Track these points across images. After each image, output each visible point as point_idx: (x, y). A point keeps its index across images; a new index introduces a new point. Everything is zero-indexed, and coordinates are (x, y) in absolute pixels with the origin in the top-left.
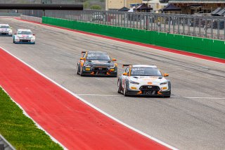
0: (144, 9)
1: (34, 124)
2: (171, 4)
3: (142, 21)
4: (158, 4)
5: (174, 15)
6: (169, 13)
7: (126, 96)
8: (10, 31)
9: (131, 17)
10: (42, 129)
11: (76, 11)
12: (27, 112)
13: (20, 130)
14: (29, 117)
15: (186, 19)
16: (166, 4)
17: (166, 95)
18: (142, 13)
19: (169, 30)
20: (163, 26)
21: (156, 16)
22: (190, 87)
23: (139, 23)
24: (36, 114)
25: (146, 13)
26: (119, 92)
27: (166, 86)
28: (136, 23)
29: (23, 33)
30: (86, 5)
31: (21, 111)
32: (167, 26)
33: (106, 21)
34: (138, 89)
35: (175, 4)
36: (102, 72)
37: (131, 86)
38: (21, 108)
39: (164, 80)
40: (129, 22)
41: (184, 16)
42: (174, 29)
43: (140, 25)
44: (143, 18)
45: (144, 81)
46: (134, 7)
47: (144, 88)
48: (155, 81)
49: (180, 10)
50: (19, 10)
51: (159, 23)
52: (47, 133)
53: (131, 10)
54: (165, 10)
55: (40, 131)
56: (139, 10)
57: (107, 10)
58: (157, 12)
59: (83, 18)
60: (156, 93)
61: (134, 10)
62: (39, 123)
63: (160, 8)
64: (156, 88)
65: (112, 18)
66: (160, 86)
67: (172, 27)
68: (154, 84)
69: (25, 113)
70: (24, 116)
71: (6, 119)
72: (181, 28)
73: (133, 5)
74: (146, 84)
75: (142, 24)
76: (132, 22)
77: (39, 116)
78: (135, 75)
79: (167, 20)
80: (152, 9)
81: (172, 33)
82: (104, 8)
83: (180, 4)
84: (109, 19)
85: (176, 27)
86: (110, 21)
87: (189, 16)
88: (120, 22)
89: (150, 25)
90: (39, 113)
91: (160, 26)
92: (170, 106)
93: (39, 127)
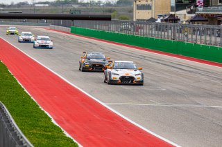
0: (172, 20)
1: (62, 131)
2: (198, 15)
3: (170, 31)
4: (185, 15)
5: (201, 26)
6: (196, 24)
7: (109, 84)
8: (32, 38)
9: (158, 28)
10: (70, 137)
11: (104, 21)
12: (55, 120)
13: (48, 137)
14: (58, 125)
15: (213, 30)
16: (193, 15)
17: (140, 83)
18: (169, 24)
19: (196, 40)
20: (190, 36)
21: (183, 27)
22: (216, 96)
23: (166, 33)
24: (65, 121)
25: (173, 24)
26: (105, 82)
27: (140, 76)
28: (163, 33)
29: (42, 39)
30: (114, 16)
31: (50, 119)
32: (194, 37)
33: (134, 31)
34: (118, 79)
35: (202, 15)
36: (98, 68)
37: (113, 76)
38: (49, 116)
39: (138, 72)
40: (157, 32)
41: (211, 26)
42: (201, 39)
43: (167, 35)
44: (171, 29)
45: (122, 73)
46: (162, 18)
47: (123, 78)
48: (131, 73)
49: (207, 21)
50: (49, 20)
51: (186, 33)
52: (75, 141)
53: (159, 21)
54: (192, 21)
55: (68, 139)
56: (166, 20)
57: (135, 20)
58: (184, 23)
59: (111, 28)
60: (132, 82)
61: (162, 20)
62: (67, 131)
63: (187, 19)
64: (132, 78)
65: (140, 28)
66: (135, 77)
67: (199, 37)
68: (130, 75)
69: (53, 121)
70: (52, 124)
71: (35, 126)
72: (208, 38)
73: (161, 16)
74: (124, 75)
75: (170, 34)
76: (160, 32)
77: (67, 124)
78: (116, 68)
79: (194, 30)
80: (179, 20)
81: (199, 43)
82: (132, 18)
83: (207, 15)
84: (137, 29)
85: (203, 38)
86: (137, 31)
87: (216, 27)
88: (148, 32)
89: (177, 35)
90: (68, 121)
91: (187, 36)
92: (197, 115)
93: (67, 135)
